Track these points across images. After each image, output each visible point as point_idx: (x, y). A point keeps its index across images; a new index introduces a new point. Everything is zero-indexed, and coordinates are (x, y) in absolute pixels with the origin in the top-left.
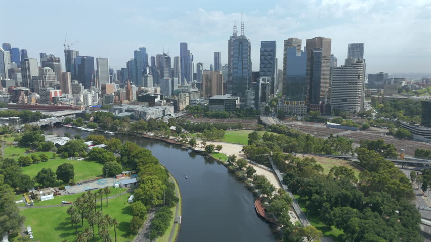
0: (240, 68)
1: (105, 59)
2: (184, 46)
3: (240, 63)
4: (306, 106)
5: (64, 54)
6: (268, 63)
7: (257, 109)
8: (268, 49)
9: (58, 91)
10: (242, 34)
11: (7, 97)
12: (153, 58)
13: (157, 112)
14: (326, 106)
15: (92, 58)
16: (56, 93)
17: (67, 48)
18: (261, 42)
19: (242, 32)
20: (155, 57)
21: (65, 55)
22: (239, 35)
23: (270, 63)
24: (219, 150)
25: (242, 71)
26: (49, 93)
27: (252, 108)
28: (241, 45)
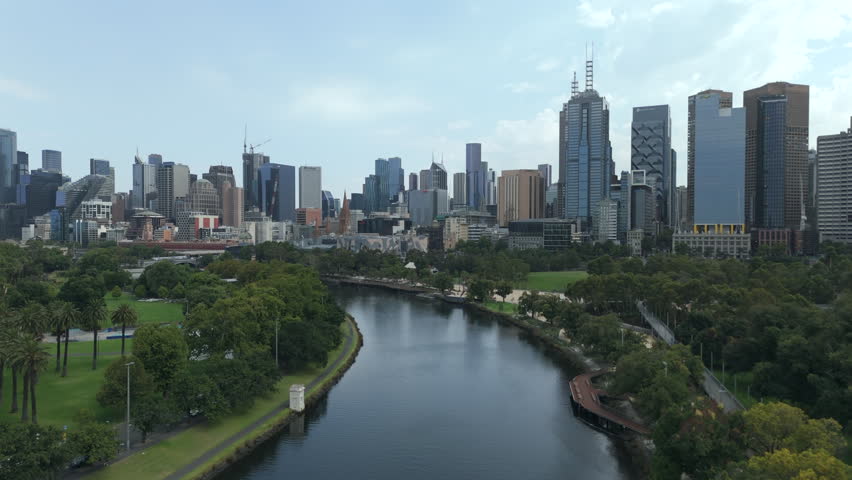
0: (584, 159)
1: (314, 169)
2: (474, 151)
3: (584, 150)
4: (749, 235)
5: (242, 161)
6: (650, 155)
7: (624, 242)
8: (650, 124)
9: (212, 218)
10: (589, 88)
11: (123, 231)
12: (413, 177)
13: (388, 244)
14: (805, 232)
15: (292, 169)
16: (206, 222)
17: (248, 151)
18: (635, 109)
19: (589, 83)
20: (418, 174)
21: (244, 164)
22: (582, 88)
23: (655, 153)
24: (504, 297)
25: (589, 167)
26: (195, 221)
27: (610, 241)
28: (585, 111)
